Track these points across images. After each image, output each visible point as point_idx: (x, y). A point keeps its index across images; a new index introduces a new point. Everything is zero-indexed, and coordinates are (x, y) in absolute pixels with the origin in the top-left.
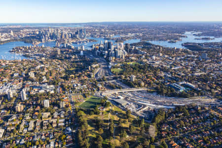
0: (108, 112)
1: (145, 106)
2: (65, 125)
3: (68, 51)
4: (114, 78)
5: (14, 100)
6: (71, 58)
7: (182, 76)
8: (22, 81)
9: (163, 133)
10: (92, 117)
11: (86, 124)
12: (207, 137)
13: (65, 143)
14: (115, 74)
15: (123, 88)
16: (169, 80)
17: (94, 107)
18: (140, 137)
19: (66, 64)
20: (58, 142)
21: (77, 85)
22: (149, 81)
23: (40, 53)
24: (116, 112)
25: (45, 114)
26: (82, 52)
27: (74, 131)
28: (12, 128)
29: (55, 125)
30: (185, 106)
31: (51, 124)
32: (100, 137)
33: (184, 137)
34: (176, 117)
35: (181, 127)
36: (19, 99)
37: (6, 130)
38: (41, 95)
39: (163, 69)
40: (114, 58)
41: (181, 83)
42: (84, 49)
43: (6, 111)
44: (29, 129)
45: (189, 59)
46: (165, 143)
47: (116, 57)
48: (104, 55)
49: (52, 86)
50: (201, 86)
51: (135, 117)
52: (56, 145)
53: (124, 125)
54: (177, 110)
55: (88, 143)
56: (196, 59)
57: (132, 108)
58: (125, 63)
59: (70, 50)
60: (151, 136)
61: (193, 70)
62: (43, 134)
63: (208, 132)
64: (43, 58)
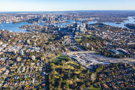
0: (68, 64)
1: (91, 62)
2: (43, 70)
3: (52, 28)
4: (76, 45)
5: (17, 55)
6: (53, 32)
7: (119, 45)
8: (23, 45)
9: (100, 78)
10: (59, 67)
11: (54, 70)
12: (127, 83)
13: (41, 81)
14: (77, 42)
15: (80, 51)
16: (110, 47)
17: (60, 61)
18: (85, 80)
19: (49, 36)
20: (37, 79)
21: (53, 48)
22: (97, 47)
23: (36, 29)
24: (73, 65)
25: (32, 63)
26: (60, 29)
27: (47, 74)
28: (13, 70)
29: (36, 70)
30: (116, 63)
31: (35, 69)
32: (61, 78)
33: (112, 82)
34: (110, 69)
35: (112, 75)
36: (19, 54)
37: (10, 71)
38: (31, 53)
39: (108, 40)
40: (78, 33)
41: (117, 49)
42: (61, 27)
43: (11, 61)
44: (22, 71)
45: (126, 34)
46: (100, 85)
47: (79, 32)
48: (73, 31)
49: (38, 48)
50: (130, 51)
51: (84, 68)
52: (36, 81)
53: (76, 73)
54: (111, 65)
55: (53, 81)
56: (131, 34)
57: (83, 63)
58: (85, 35)
59: (53, 28)
60: (92, 80)
61: (127, 42)
62: (30, 74)
63: (129, 80)
64: (37, 32)
